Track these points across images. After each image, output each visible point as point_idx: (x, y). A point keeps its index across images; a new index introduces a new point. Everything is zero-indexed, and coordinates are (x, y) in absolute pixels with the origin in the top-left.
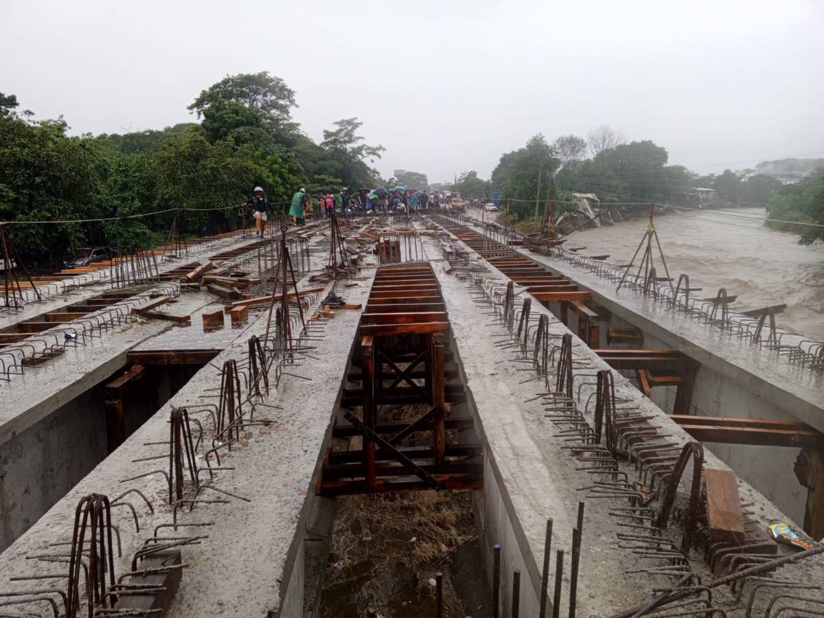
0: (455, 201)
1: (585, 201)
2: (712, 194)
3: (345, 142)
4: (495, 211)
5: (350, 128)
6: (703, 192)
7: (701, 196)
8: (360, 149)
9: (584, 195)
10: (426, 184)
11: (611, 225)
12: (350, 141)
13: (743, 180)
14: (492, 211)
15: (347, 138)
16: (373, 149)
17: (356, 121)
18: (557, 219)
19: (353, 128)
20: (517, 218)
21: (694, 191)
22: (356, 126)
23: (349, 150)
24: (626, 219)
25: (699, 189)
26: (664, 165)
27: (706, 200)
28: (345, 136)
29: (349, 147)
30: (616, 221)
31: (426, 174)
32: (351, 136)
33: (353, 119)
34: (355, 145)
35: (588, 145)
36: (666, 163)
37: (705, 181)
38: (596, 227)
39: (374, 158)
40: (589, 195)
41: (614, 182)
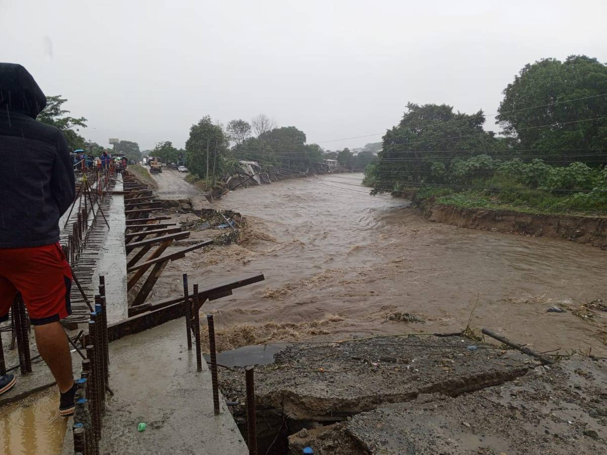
0: (153, 164)
1: (250, 166)
2: (336, 163)
3: (52, 114)
4: (186, 172)
5: (55, 103)
6: (331, 162)
7: (330, 165)
8: (66, 120)
9: (249, 162)
10: (138, 150)
11: (269, 183)
12: (56, 114)
13: (354, 155)
14: (183, 172)
15: (53, 111)
16: (77, 120)
17: (60, 98)
18: (227, 179)
19: (59, 103)
20: (198, 177)
21: (325, 161)
22: (62, 101)
23: (55, 121)
24: (280, 180)
25: (328, 160)
26: (305, 144)
27: (333, 168)
28: (52, 109)
29: (55, 118)
30: (273, 181)
31: (138, 143)
32: (57, 109)
33: (58, 97)
34: (61, 117)
35: (252, 127)
36: (305, 142)
37: (331, 155)
38: (258, 185)
39: (80, 127)
40: (253, 163)
41: (271, 154)
